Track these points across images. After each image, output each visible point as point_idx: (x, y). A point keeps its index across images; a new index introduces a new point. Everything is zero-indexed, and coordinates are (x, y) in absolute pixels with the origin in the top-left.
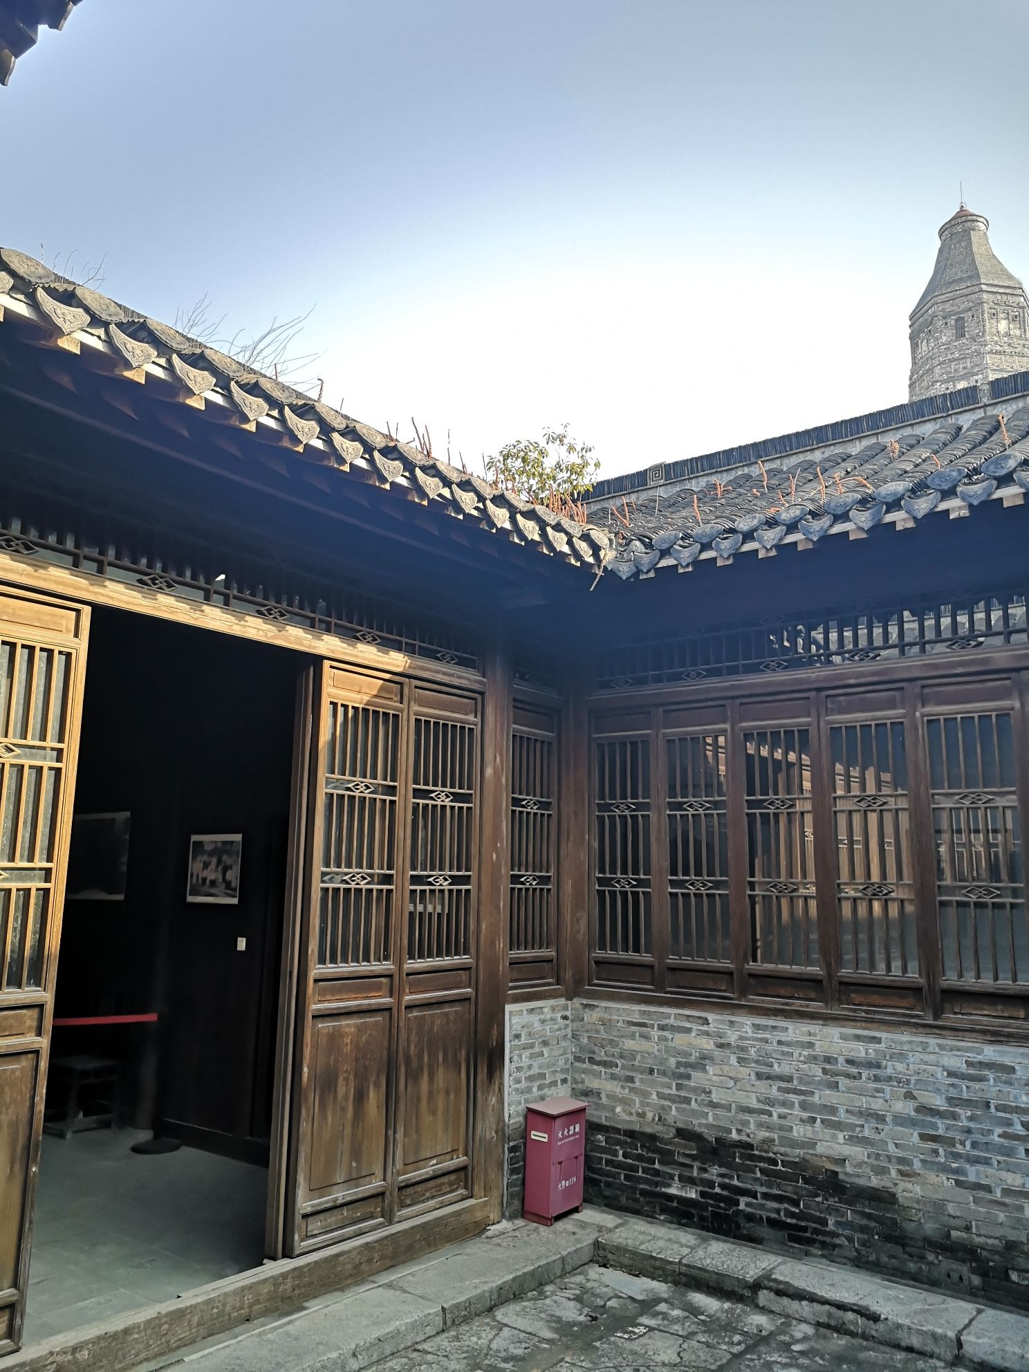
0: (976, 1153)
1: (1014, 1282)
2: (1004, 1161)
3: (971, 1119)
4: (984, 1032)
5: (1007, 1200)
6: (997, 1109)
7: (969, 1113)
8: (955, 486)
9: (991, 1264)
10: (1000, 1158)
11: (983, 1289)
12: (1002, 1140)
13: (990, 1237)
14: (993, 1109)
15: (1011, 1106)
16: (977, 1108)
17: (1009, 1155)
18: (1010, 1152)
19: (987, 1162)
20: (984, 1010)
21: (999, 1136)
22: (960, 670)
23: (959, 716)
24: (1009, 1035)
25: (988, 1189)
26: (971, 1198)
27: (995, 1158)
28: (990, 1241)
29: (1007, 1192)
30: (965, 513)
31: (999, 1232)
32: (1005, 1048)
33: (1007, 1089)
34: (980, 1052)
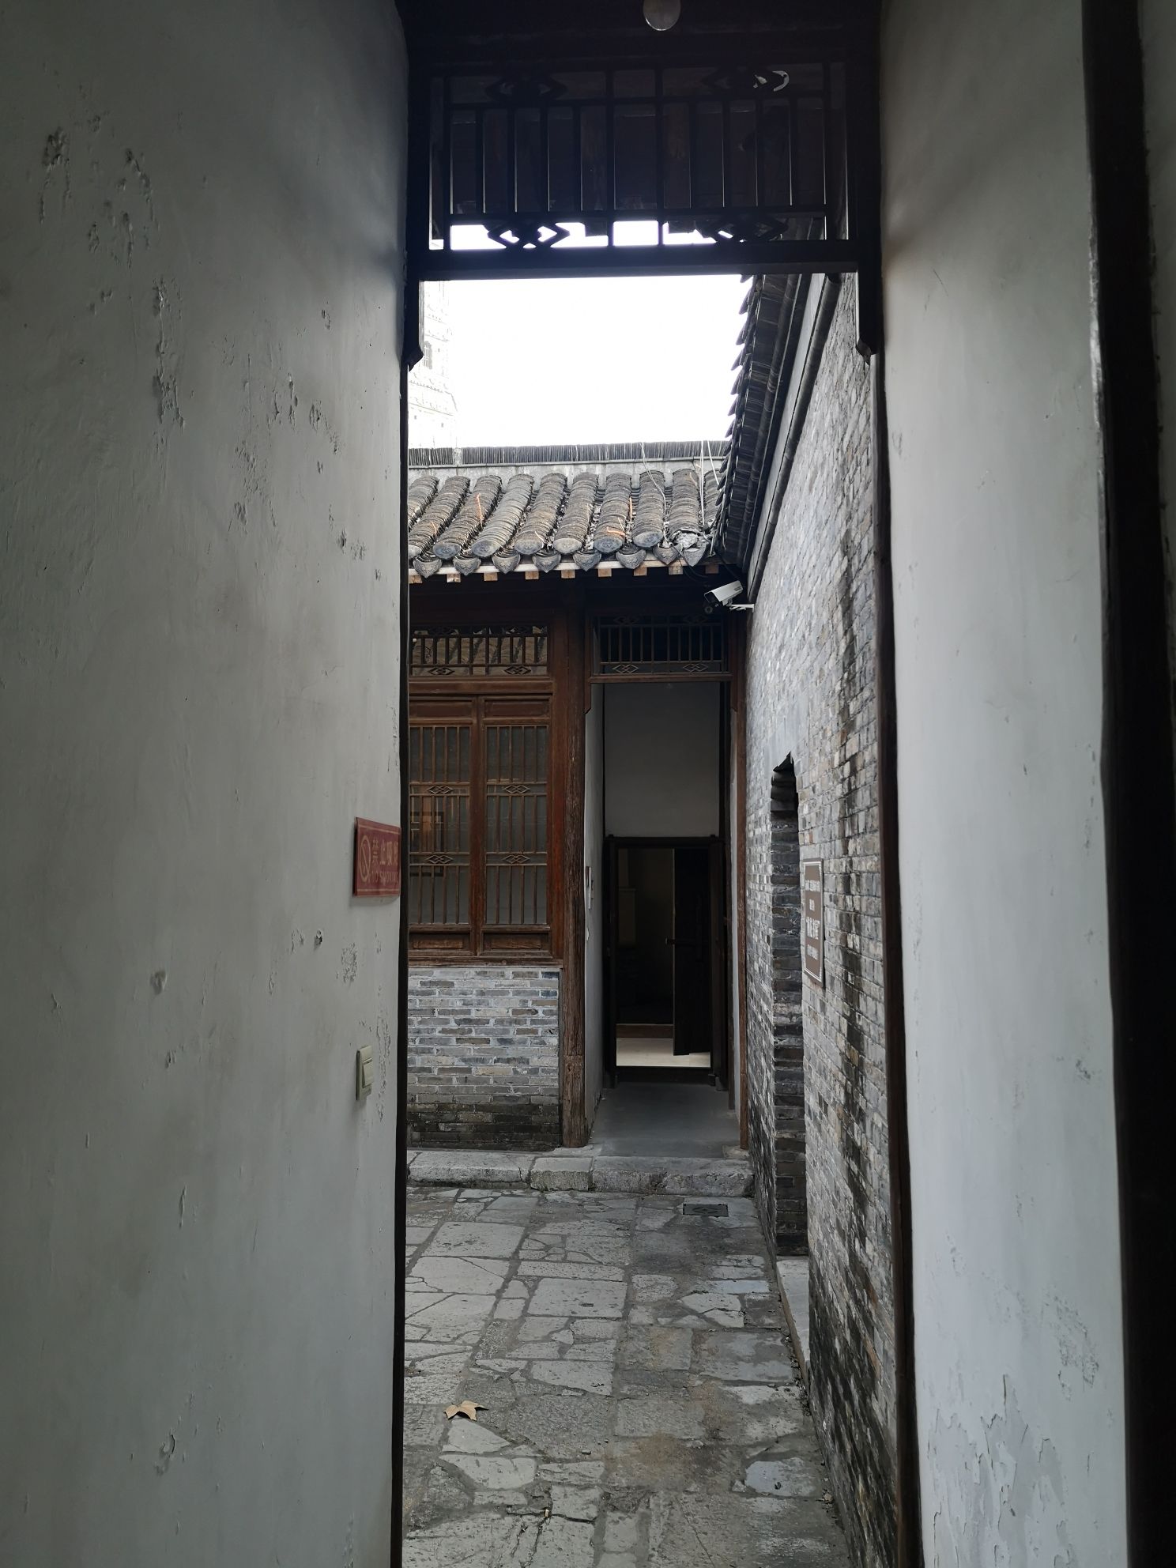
0: (422, 1046)
1: (442, 1131)
2: (442, 1049)
3: (420, 1023)
4: (434, 960)
5: (441, 1076)
6: (439, 1013)
7: (420, 1019)
8: (452, 558)
9: (427, 1122)
10: (437, 1047)
11: (421, 1141)
12: (440, 1035)
13: (428, 1104)
14: (436, 1014)
15: (449, 1010)
16: (425, 1014)
17: (445, 1044)
18: (446, 1042)
19: (429, 1051)
20: (434, 944)
21: (440, 1032)
22: (438, 691)
23: (434, 726)
24: (452, 960)
25: (429, 1070)
26: (417, 1079)
27: (435, 1048)
28: (427, 1107)
29: (442, 1070)
30: (457, 579)
31: (435, 1099)
32: (448, 970)
33: (446, 997)
34: (431, 974)
